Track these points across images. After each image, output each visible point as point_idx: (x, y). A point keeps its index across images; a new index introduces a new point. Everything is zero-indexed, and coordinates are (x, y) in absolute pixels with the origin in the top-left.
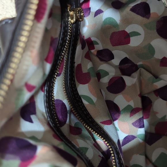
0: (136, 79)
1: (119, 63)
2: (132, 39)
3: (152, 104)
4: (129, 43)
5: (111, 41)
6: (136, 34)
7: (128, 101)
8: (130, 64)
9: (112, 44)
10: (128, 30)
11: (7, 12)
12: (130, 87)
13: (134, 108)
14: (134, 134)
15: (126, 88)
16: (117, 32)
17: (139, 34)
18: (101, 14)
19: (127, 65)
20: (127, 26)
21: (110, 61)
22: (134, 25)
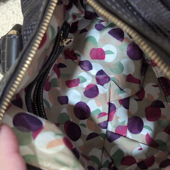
0: (107, 89)
1: (96, 74)
2: (107, 56)
3: (116, 110)
4: (104, 59)
5: (90, 55)
6: (110, 52)
7: (99, 106)
8: (104, 76)
9: (91, 58)
10: (105, 48)
11: (9, 22)
12: (102, 95)
13: (102, 112)
14: (98, 133)
15: (99, 95)
16: (95, 49)
17: (113, 53)
18: (85, 33)
19: (102, 76)
20: (104, 45)
21: (89, 71)
22: (110, 45)
